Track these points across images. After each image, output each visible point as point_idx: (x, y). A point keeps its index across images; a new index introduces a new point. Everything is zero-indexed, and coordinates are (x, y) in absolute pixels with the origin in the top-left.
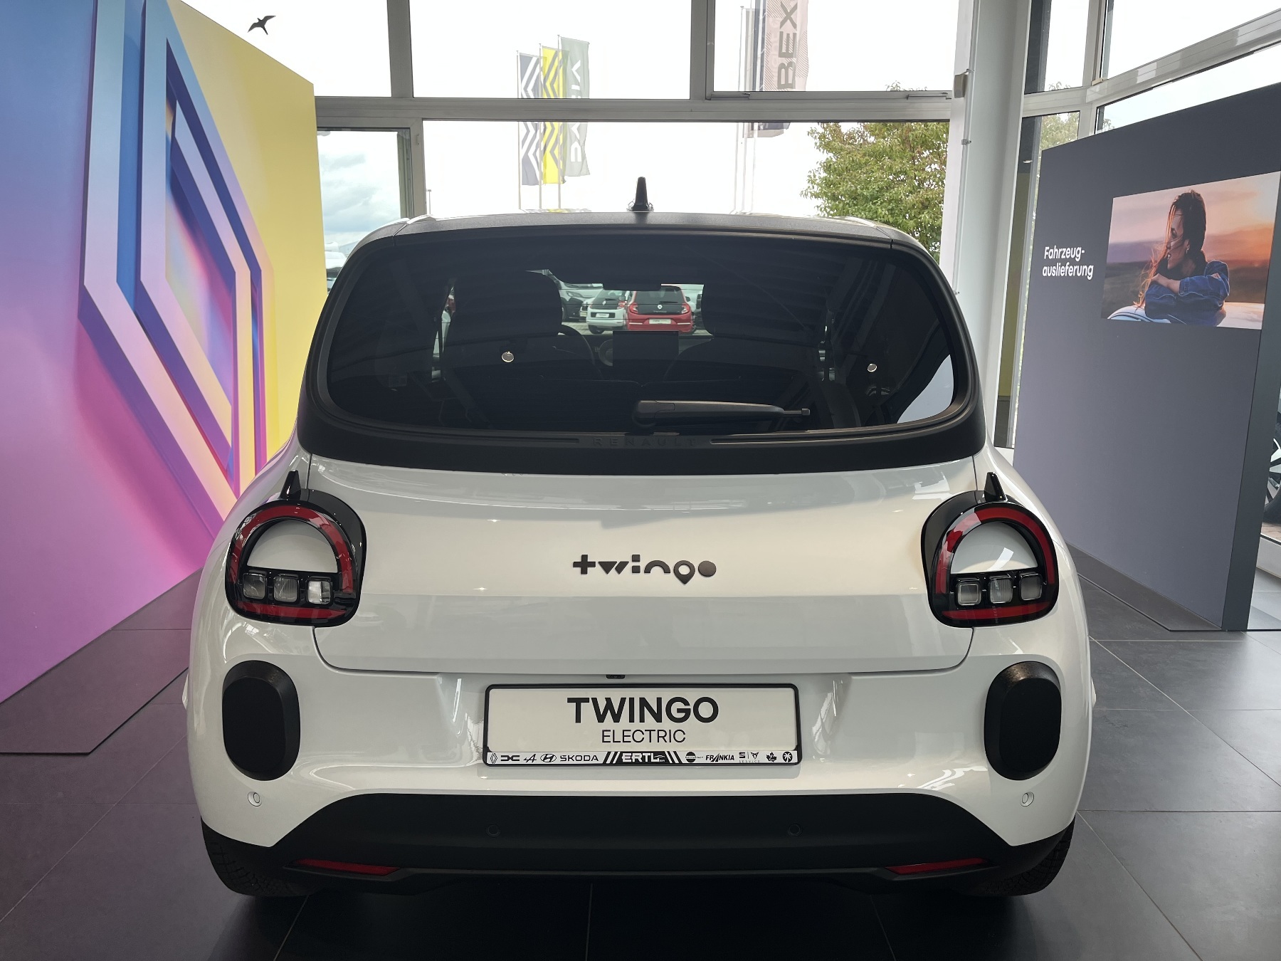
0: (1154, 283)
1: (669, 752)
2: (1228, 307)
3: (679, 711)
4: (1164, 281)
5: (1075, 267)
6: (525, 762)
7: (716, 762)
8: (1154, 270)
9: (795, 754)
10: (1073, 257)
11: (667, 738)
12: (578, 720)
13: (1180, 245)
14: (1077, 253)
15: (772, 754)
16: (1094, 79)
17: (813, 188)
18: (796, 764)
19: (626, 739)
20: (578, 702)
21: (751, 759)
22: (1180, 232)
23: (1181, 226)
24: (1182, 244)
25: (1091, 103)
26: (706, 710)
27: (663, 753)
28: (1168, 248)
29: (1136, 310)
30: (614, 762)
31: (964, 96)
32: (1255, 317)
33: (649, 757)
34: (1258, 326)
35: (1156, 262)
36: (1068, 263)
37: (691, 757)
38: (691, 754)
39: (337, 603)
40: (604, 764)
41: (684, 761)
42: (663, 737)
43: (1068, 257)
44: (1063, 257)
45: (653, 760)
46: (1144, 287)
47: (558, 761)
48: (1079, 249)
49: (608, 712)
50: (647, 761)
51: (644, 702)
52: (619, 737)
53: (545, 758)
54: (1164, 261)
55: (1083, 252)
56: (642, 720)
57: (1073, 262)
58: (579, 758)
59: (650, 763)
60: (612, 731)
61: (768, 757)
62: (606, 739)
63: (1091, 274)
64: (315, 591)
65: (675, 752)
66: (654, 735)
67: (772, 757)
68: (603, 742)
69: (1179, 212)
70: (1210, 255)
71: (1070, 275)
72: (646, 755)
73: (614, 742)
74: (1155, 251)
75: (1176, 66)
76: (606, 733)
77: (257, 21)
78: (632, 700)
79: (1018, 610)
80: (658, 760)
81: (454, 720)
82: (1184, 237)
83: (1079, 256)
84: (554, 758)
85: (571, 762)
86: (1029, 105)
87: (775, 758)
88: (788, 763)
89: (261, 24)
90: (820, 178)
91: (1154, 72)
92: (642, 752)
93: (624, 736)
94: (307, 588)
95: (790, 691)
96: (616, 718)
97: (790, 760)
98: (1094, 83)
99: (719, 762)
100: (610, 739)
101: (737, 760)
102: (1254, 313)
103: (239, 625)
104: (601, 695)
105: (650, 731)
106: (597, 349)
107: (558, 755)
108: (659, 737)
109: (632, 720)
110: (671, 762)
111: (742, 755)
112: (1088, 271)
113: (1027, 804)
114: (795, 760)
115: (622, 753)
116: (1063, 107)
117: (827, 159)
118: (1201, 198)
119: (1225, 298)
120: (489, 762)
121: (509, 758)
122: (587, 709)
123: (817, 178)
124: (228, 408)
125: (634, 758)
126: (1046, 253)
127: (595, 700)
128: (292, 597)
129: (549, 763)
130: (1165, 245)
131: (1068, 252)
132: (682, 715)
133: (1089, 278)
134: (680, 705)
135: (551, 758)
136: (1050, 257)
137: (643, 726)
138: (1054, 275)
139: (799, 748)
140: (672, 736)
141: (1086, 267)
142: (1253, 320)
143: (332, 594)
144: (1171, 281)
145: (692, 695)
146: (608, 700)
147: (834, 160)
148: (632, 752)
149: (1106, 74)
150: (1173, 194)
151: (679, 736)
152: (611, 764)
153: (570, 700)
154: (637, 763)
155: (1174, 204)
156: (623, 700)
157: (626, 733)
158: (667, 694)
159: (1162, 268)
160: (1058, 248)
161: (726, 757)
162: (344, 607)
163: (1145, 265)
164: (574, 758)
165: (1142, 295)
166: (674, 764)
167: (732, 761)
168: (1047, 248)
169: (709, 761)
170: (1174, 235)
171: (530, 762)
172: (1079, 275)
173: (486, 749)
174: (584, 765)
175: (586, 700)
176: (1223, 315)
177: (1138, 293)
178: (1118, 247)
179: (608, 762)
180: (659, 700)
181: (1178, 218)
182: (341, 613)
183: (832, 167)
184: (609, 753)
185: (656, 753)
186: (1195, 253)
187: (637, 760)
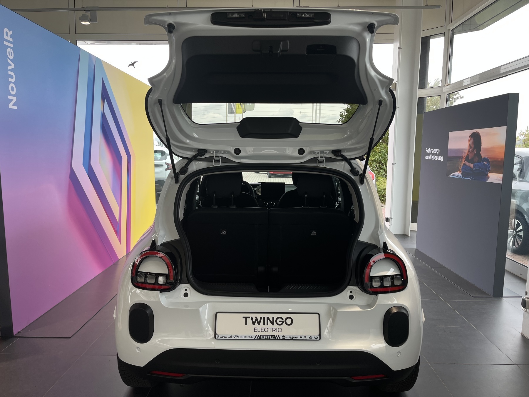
0: (464, 164)
1: (276, 336)
2: (490, 175)
3: (280, 321)
4: (468, 164)
5: (437, 157)
6: (228, 338)
7: (292, 339)
8: (464, 159)
9: (319, 337)
10: (436, 153)
11: (276, 331)
12: (246, 324)
13: (473, 151)
14: (437, 151)
15: (311, 336)
16: (446, 84)
17: (342, 119)
18: (319, 340)
19: (262, 331)
20: (246, 318)
21: (304, 338)
22: (473, 146)
23: (473, 144)
24: (474, 151)
25: (445, 93)
26: (289, 321)
27: (274, 336)
28: (469, 152)
29: (458, 174)
30: (258, 339)
31: (395, 91)
32: (500, 179)
33: (270, 337)
34: (501, 183)
35: (465, 156)
36: (434, 155)
37: (284, 337)
38: (284, 336)
39: (168, 284)
40: (255, 339)
41: (281, 339)
42: (274, 330)
43: (434, 153)
44: (432, 152)
45: (271, 338)
46: (461, 165)
47: (239, 338)
48: (438, 150)
49: (256, 321)
50: (269, 338)
51: (268, 318)
52: (260, 330)
53: (235, 337)
54: (467, 156)
55: (439, 151)
56: (267, 324)
57: (436, 155)
58: (246, 337)
59: (270, 339)
60: (257, 328)
61: (310, 338)
62: (255, 331)
63: (442, 159)
64: (161, 279)
65: (278, 336)
66: (271, 329)
67: (311, 338)
68: (254, 332)
69: (472, 139)
70: (483, 155)
71: (435, 159)
72: (269, 336)
73: (258, 332)
74: (464, 153)
75: (477, 80)
76: (255, 329)
77: (131, 63)
78: (264, 318)
79: (394, 289)
80: (273, 338)
81: (205, 324)
82: (474, 148)
83: (438, 152)
84: (238, 337)
85: (244, 338)
86: (421, 93)
87: (312, 338)
88: (316, 340)
89: (133, 64)
90: (345, 115)
91: (469, 82)
92: (267, 335)
93: (261, 330)
94: (158, 279)
95: (317, 315)
96: (259, 324)
97: (317, 339)
98: (445, 85)
99: (293, 339)
100: (257, 331)
101: (299, 338)
102: (499, 177)
103: (134, 290)
104: (254, 316)
105: (270, 328)
106: (255, 189)
107: (239, 336)
108: (273, 330)
109: (264, 324)
110: (277, 339)
111: (301, 337)
112: (441, 158)
113: (399, 356)
114: (318, 339)
115: (261, 335)
116: (434, 94)
117: (348, 107)
118: (479, 134)
119: (489, 171)
120: (216, 338)
121: (223, 337)
122: (249, 320)
123: (343, 115)
124: (118, 208)
125: (264, 337)
126: (426, 151)
127: (252, 318)
128: (153, 281)
129: (236, 339)
130: (467, 150)
131: (434, 151)
132: (281, 323)
133: (442, 161)
134: (280, 320)
135: (237, 337)
136: (428, 152)
137: (268, 327)
138: (429, 159)
139: (320, 335)
140: (277, 330)
141: (440, 157)
142: (499, 180)
143: (166, 281)
144: (470, 164)
145: (284, 316)
146: (256, 318)
147: (350, 108)
148: (264, 335)
149: (450, 82)
150: (469, 132)
151: (280, 330)
152: (257, 339)
153: (244, 317)
154: (265, 339)
155: (470, 135)
156: (261, 318)
157: (262, 329)
158: (276, 316)
159: (467, 159)
160: (430, 149)
161: (295, 337)
162: (170, 285)
163: (461, 158)
164: (245, 337)
165: (460, 169)
166: (278, 339)
167: (297, 339)
168: (427, 149)
169: (290, 339)
170: (471, 147)
171: (230, 338)
172: (438, 159)
173: (215, 334)
174: (248, 339)
175: (249, 317)
176: (488, 178)
177: (459, 168)
178: (452, 150)
179: (256, 338)
180: (273, 318)
181: (472, 141)
182: (169, 287)
183: (349, 111)
184: (256, 335)
185: (272, 336)
186: (478, 154)
187: (265, 338)
